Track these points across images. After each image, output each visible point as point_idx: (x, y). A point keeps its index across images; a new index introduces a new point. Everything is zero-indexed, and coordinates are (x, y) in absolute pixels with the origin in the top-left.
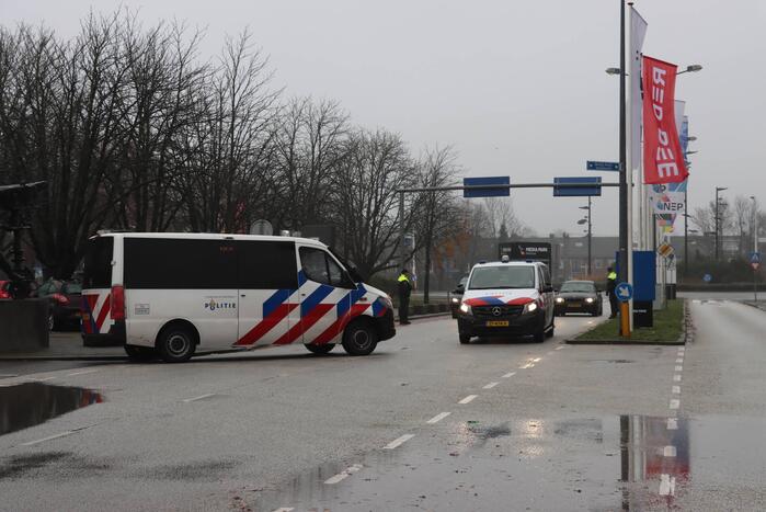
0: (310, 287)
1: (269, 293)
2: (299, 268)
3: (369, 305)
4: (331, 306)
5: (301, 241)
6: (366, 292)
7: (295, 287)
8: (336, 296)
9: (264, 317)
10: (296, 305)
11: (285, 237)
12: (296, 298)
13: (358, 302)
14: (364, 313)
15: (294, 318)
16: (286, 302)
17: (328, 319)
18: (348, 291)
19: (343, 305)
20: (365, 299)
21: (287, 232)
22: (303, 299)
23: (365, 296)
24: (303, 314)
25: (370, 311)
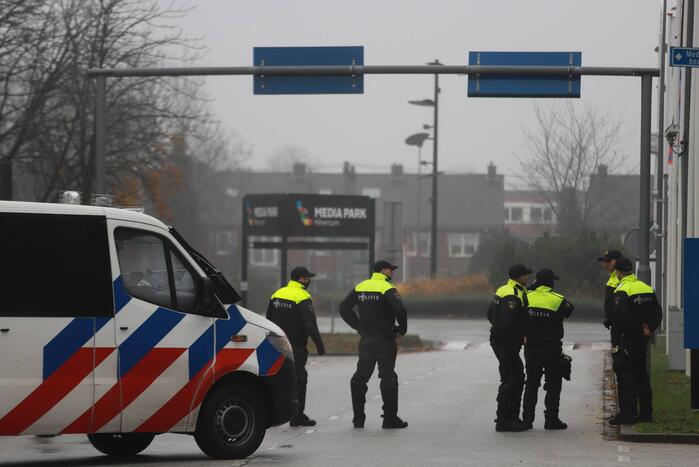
0: (136, 313)
1: (57, 325)
2: (116, 273)
3: (251, 351)
4: (178, 352)
5: (118, 216)
6: (243, 322)
7: (107, 312)
8: (187, 331)
9: (45, 376)
10: (109, 351)
11: (71, 206)
12: (109, 335)
13: (230, 345)
14: (240, 368)
15: (103, 378)
16: (88, 344)
17: (171, 381)
18: (211, 321)
19: (200, 351)
20: (244, 339)
21: (75, 194)
22: (122, 338)
23: (242, 333)
24: (123, 370)
25: (252, 364)
